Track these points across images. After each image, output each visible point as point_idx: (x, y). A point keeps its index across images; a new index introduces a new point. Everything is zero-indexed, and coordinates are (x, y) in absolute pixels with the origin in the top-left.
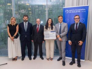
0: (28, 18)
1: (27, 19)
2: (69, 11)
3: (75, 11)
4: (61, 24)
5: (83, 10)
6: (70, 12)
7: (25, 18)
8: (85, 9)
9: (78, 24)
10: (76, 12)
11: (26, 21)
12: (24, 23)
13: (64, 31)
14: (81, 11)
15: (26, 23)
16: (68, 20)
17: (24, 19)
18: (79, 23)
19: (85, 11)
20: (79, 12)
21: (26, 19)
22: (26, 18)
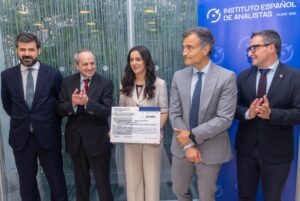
0: (38, 47)
1: (34, 54)
2: (223, 15)
3: (251, 13)
4: (200, 74)
5: (285, 5)
6: (229, 18)
7: (24, 50)
8: (292, 5)
9: (269, 70)
10: (255, 16)
11: (29, 61)
12: (23, 68)
13: (213, 113)
14: (275, 11)
15: (30, 70)
16: (220, 51)
17: (21, 53)
18: (273, 67)
19: (291, 9)
20: (265, 14)
21: (27, 53)
22: (31, 50)
